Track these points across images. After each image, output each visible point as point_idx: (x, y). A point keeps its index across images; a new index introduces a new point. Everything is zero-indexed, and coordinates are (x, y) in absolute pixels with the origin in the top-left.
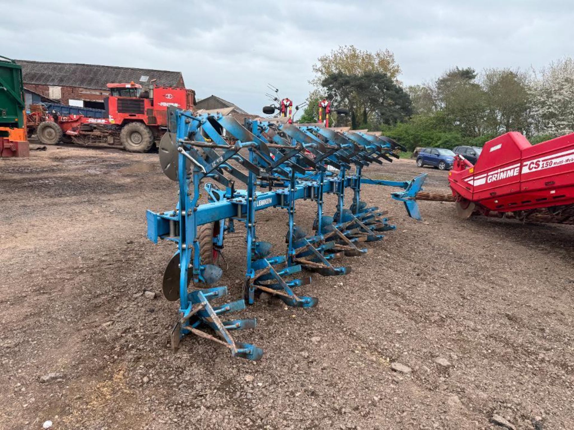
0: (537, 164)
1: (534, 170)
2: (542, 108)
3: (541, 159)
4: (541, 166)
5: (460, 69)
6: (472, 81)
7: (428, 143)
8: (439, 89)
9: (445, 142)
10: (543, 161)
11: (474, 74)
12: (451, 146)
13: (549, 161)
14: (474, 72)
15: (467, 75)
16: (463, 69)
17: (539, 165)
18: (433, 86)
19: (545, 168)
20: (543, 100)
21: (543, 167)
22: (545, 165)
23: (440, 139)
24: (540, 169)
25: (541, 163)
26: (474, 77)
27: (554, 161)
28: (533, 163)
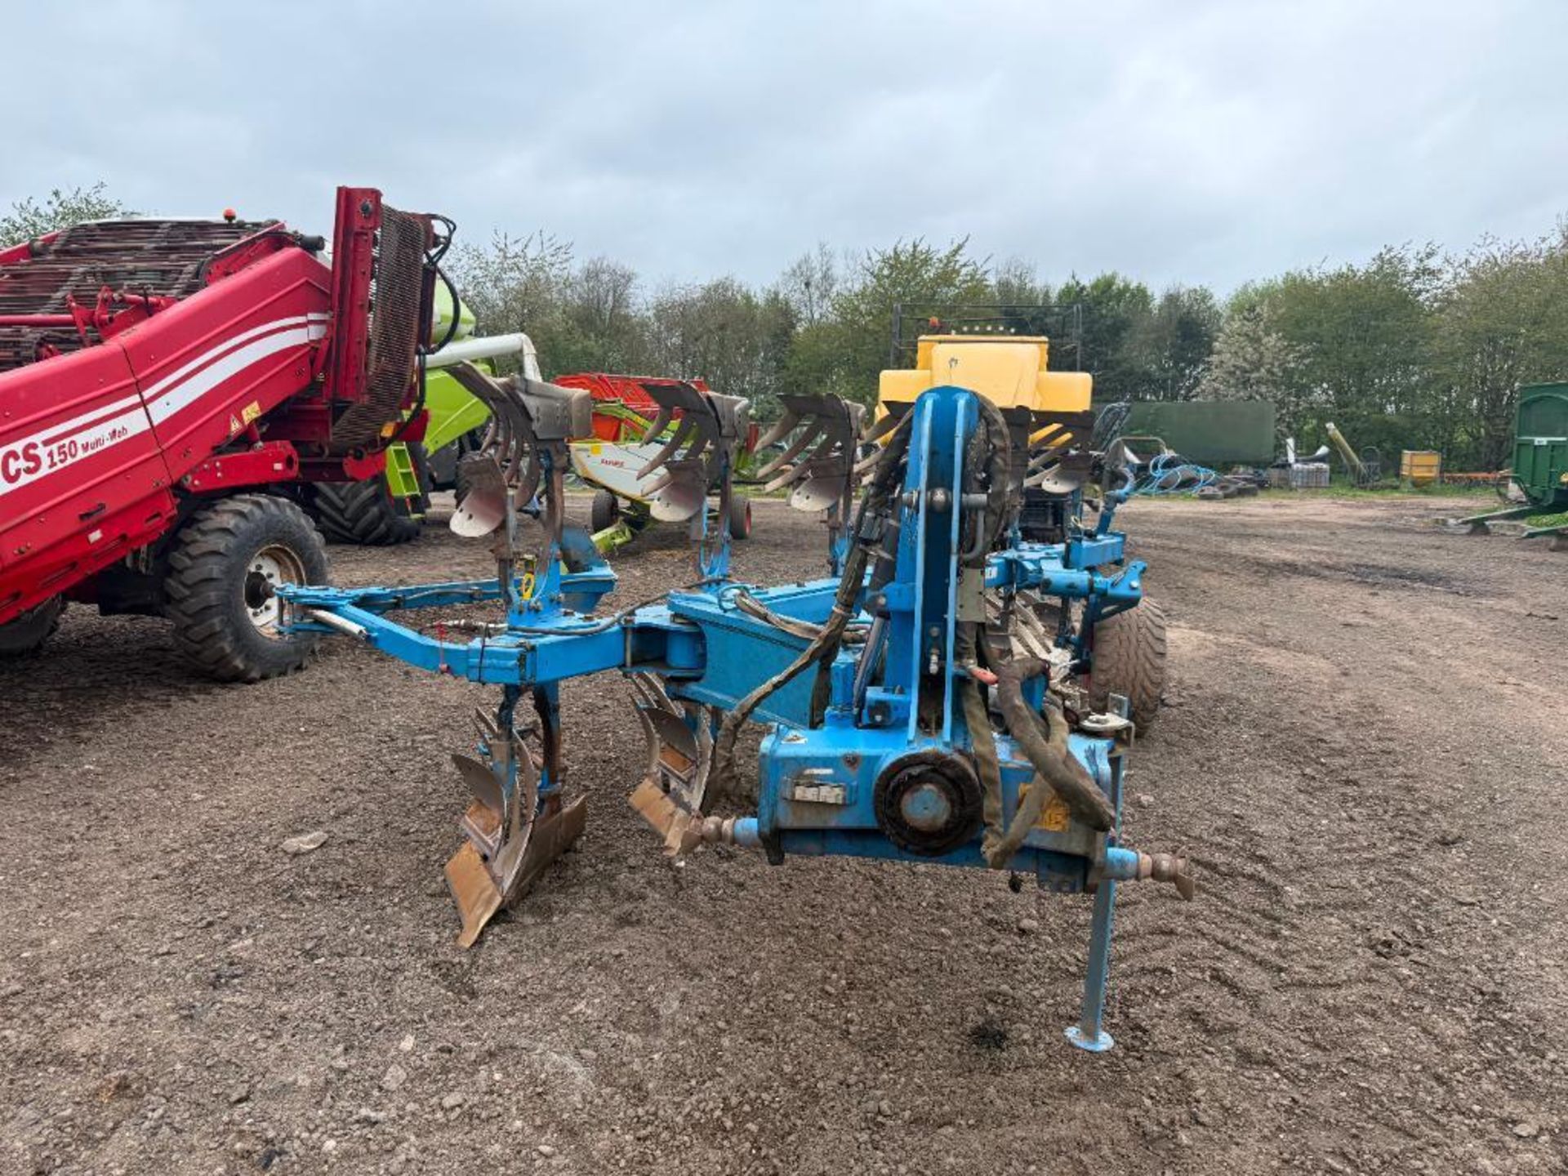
0: (28, 457)
1: (25, 480)
3: (37, 438)
4: (46, 461)
10: (46, 443)
13: (66, 441)
17: (36, 459)
19: (60, 466)
21: (53, 464)
22: (56, 458)
24: (44, 471)
25: (42, 452)
27: (80, 439)
28: (13, 455)
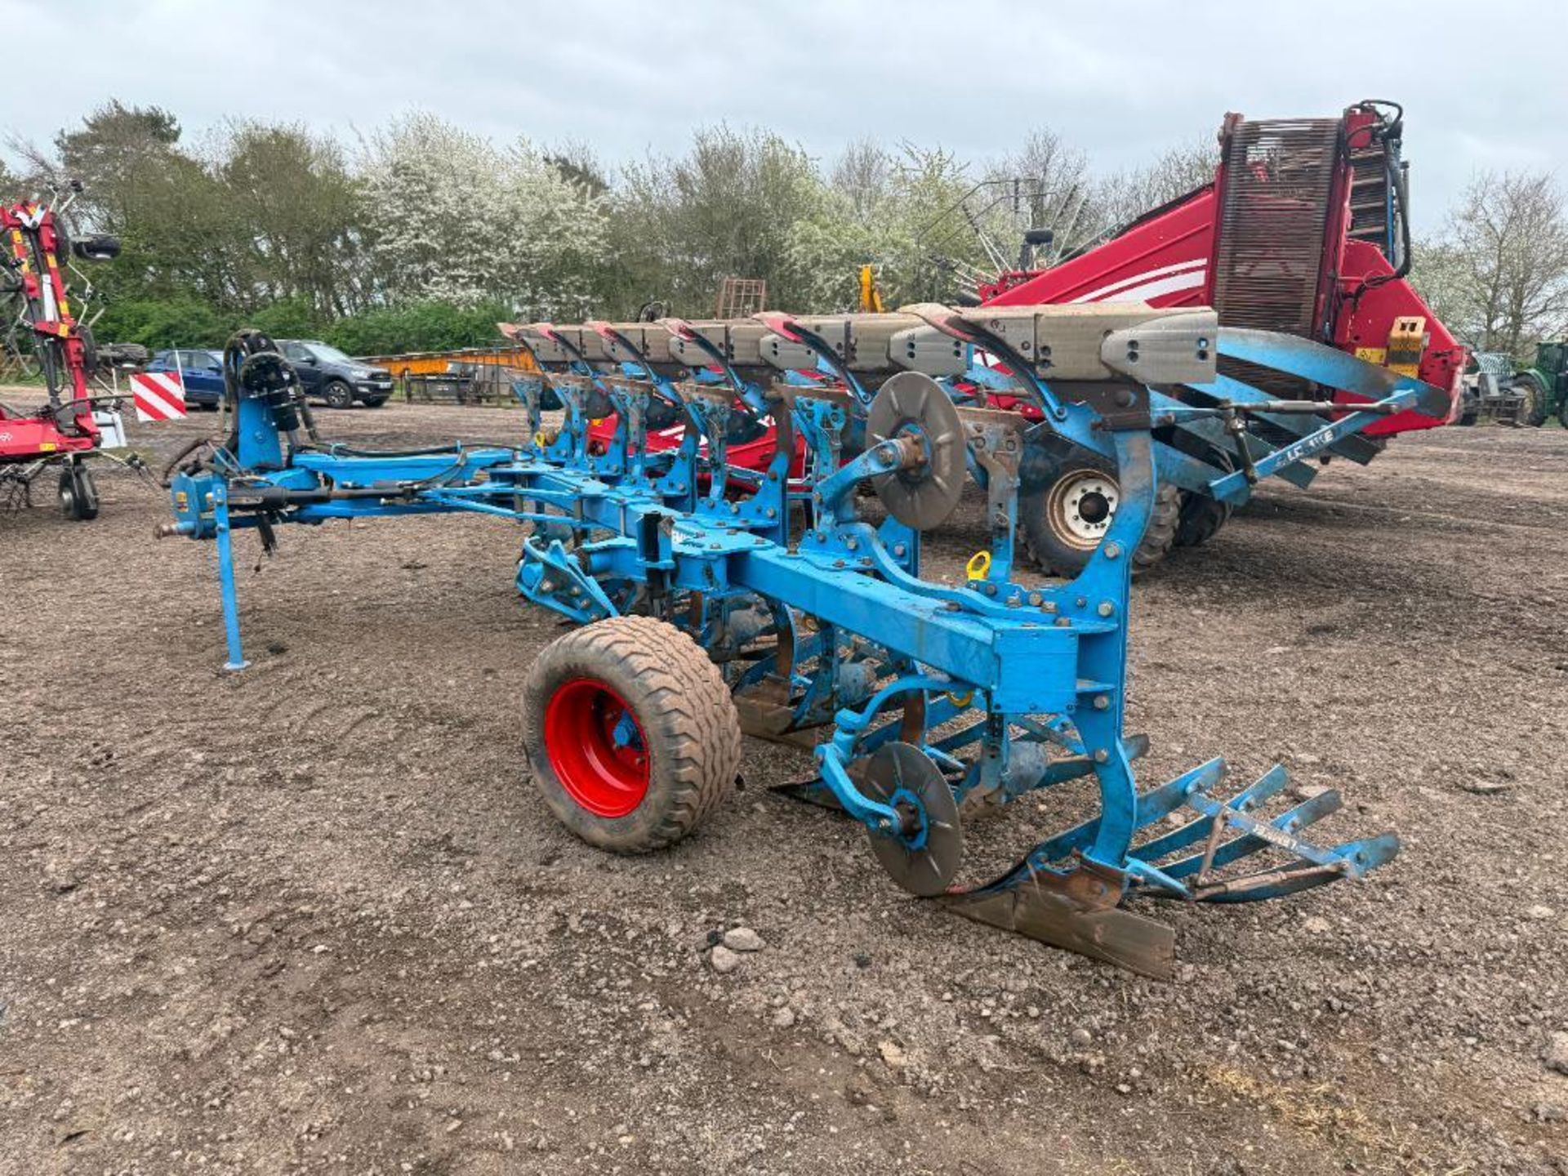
2: (400, 234)
5: (131, 111)
6: (174, 146)
7: (106, 334)
8: (71, 162)
9: (168, 331)
11: (174, 127)
12: (190, 339)
14: (172, 120)
15: (157, 127)
16: (136, 109)
18: (52, 155)
20: (398, 214)
23: (144, 320)
26: (175, 136)
